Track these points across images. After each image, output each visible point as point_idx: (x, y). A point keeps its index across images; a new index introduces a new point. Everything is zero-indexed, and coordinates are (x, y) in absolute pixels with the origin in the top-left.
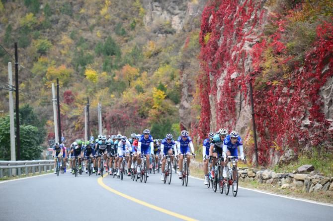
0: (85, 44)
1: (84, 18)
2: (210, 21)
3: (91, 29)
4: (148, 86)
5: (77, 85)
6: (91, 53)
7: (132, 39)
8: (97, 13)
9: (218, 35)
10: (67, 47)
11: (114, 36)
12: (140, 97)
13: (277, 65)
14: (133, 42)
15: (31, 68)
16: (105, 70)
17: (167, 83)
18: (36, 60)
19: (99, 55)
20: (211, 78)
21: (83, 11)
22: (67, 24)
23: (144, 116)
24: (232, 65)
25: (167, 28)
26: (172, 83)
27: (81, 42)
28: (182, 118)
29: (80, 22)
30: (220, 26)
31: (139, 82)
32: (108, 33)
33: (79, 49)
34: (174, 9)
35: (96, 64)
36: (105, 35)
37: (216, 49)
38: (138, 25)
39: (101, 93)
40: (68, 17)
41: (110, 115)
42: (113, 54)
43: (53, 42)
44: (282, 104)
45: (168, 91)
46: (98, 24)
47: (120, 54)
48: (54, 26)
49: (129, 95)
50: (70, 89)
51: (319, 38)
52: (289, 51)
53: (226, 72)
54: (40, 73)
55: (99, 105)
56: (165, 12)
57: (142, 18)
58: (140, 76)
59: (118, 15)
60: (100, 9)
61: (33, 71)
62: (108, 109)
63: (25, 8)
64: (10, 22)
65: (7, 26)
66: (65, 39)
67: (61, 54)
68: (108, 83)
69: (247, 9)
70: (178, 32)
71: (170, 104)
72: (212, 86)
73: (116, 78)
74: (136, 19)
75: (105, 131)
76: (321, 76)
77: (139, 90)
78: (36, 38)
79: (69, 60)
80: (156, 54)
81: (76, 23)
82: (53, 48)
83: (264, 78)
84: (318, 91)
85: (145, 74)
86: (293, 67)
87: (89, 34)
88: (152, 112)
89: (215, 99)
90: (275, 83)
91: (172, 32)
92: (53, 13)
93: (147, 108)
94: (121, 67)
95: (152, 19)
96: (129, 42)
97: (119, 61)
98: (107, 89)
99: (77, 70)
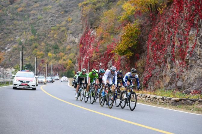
0: (49, 45)
1: (49, 37)
2: (83, 41)
3: (51, 41)
4: (67, 59)
5: (46, 58)
6: (51, 48)
7: (63, 44)
8: (53, 36)
9: (84, 45)
10: (43, 46)
11: (58, 43)
12: (64, 62)
13: (96, 55)
14: (63, 46)
15: (32, 52)
16: (54, 53)
17: (73, 58)
18: (34, 50)
19: (53, 49)
20: (82, 58)
21: (49, 35)
22: (44, 39)
23: (65, 68)
24: (87, 54)
25: (74, 42)
26: (74, 58)
27: (47, 45)
28: (75, 69)
29: (48, 39)
30: (85, 43)
31: (64, 58)
32: (56, 42)
33: (47, 47)
34: (76, 36)
35: (52, 51)
36: (55, 43)
37: (83, 49)
38: (65, 40)
39: (52, 61)
40: (44, 37)
41: (55, 67)
42: (57, 49)
43: (39, 44)
44: (97, 67)
45: (73, 61)
46: (53, 40)
47: (59, 49)
48: (40, 40)
49: (61, 62)
50: (43, 59)
51: (108, 49)
52: (100, 52)
53: (85, 56)
54: (35, 54)
55: (52, 64)
56: (73, 37)
57: (66, 38)
58: (65, 56)
59: (59, 37)
60: (54, 35)
61: (33, 53)
62: (54, 65)
63: (31, 34)
64: (27, 38)
65: (26, 39)
66: (43, 44)
67: (41, 48)
68: (55, 58)
69: (92, 38)
70: (77, 43)
71: (73, 65)
72: (82, 60)
73: (57, 56)
74: (65, 39)
75: (53, 72)
76: (108, 59)
77: (64, 60)
78: (34, 43)
79: (44, 50)
80: (70, 49)
81: (47, 39)
82: (39, 46)
83: (93, 59)
84: (107, 63)
85: (66, 55)
86: (101, 56)
87: (50, 42)
88: (68, 67)
89: (82, 64)
90: (96, 60)
91: (75, 43)
92: (40, 36)
93: (66, 66)
94: (59, 53)
95: (69, 39)
96: (62, 46)
97: (58, 51)
98: (55, 59)
99: (46, 53)
